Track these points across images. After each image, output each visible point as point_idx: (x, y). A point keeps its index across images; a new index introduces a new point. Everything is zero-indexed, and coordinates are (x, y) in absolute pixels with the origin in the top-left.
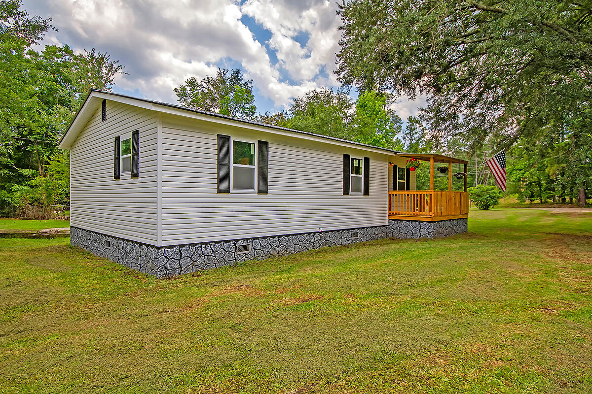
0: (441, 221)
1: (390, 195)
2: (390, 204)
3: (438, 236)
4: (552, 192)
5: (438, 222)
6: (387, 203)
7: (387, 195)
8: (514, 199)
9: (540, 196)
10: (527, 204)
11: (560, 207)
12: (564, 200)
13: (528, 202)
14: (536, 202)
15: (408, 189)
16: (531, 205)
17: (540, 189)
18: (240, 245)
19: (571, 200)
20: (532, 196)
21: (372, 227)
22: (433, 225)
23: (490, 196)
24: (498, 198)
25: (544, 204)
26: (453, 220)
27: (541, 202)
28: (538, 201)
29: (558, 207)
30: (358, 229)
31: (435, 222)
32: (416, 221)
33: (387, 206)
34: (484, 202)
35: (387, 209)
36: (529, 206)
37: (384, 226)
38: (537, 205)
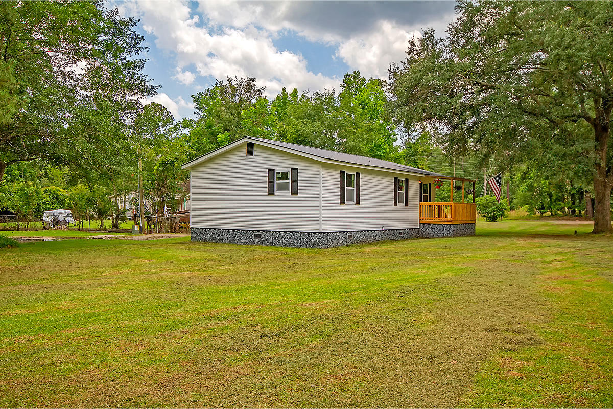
0: (458, 225)
1: (421, 206)
2: (421, 213)
3: (455, 235)
4: (561, 203)
5: (456, 225)
6: (419, 212)
7: (419, 205)
8: (524, 210)
9: (549, 207)
10: (538, 217)
11: (569, 220)
12: (574, 211)
13: (538, 214)
14: (546, 214)
15: (430, 201)
16: (541, 218)
17: (551, 200)
18: (349, 235)
19: (580, 212)
20: (543, 208)
21: (410, 229)
22: (452, 226)
23: (497, 208)
24: (505, 209)
25: (554, 216)
26: (465, 224)
27: (552, 214)
28: (549, 213)
29: (567, 220)
30: (402, 229)
31: (454, 225)
32: (440, 225)
33: (419, 214)
34: (491, 213)
35: (419, 216)
36: (539, 218)
37: (417, 229)
38: (547, 218)
